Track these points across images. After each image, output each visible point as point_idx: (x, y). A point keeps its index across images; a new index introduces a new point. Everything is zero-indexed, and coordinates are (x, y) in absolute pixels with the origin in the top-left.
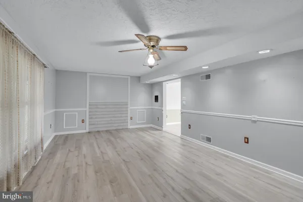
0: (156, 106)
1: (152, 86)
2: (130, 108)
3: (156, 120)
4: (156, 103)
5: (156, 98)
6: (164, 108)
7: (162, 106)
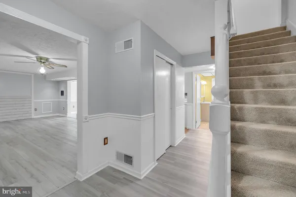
0: (62, 99)
1: (58, 83)
2: (33, 101)
3: (61, 109)
4: (62, 96)
5: (62, 93)
6: (68, 101)
7: (67, 99)
